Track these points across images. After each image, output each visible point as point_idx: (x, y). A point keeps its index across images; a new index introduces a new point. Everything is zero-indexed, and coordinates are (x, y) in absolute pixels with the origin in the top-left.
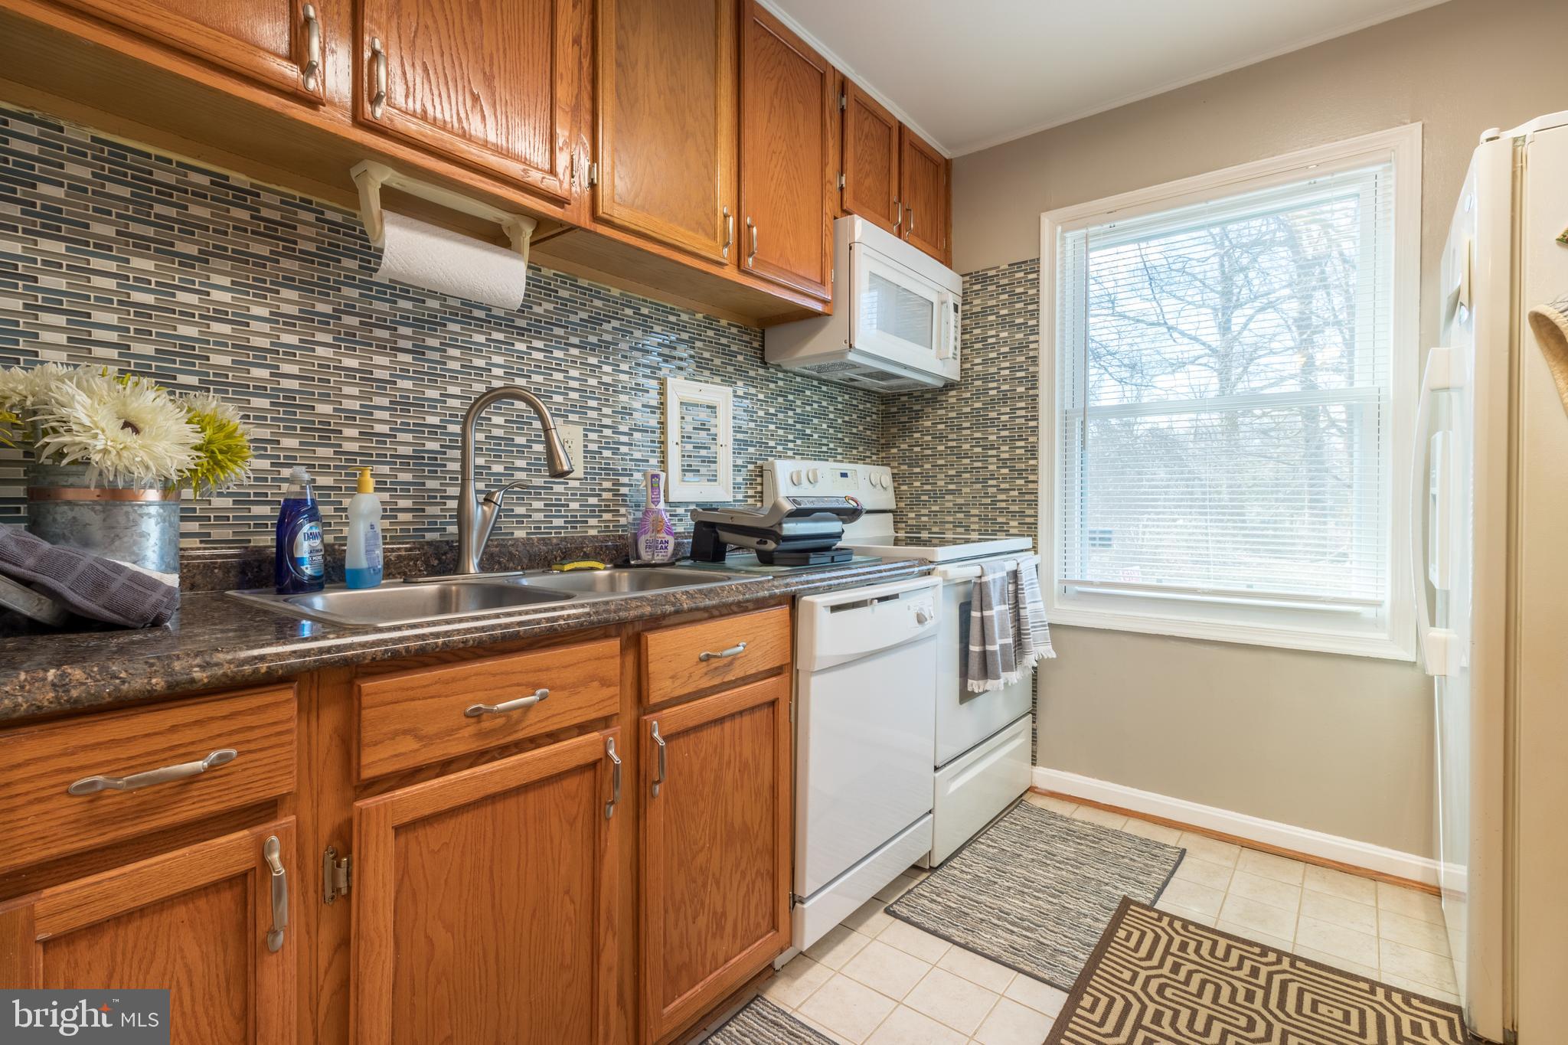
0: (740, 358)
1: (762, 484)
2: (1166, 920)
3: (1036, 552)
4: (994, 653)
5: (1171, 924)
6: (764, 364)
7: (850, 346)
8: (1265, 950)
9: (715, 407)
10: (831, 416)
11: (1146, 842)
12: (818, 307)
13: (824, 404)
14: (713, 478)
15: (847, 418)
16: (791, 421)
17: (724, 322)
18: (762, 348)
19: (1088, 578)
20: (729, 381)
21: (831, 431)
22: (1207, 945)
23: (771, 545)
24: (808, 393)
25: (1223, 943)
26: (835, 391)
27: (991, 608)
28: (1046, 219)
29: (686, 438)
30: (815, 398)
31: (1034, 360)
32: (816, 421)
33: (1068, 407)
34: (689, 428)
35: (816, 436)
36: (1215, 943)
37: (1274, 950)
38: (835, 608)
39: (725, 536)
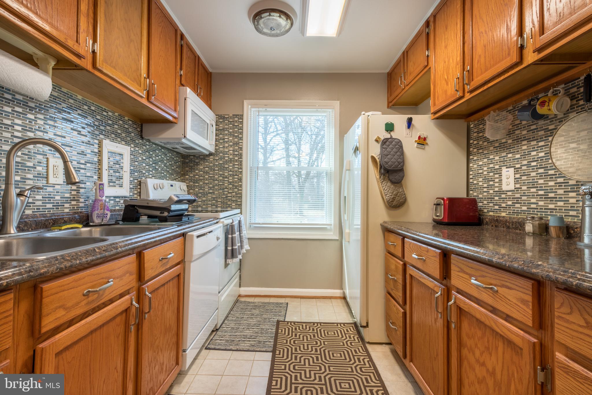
0: (133, 134)
1: (140, 189)
2: (289, 323)
3: (241, 214)
4: (236, 249)
5: (291, 324)
6: (142, 138)
7: (185, 137)
8: (314, 323)
9: (122, 155)
10: (165, 162)
11: (277, 303)
13: (163, 156)
14: (121, 186)
15: (170, 163)
16: (151, 163)
17: (126, 118)
18: (141, 131)
19: (256, 222)
20: (127, 143)
21: (165, 168)
22: (301, 327)
23: (166, 214)
24: (157, 152)
25: (304, 325)
26: (167, 152)
27: (235, 234)
28: (245, 102)
29: (110, 167)
30: (160, 154)
31: (241, 149)
32: (160, 163)
33: (252, 166)
34: (112, 163)
35: (160, 169)
36: (303, 325)
37: (316, 323)
38: (198, 237)
39: (141, 211)
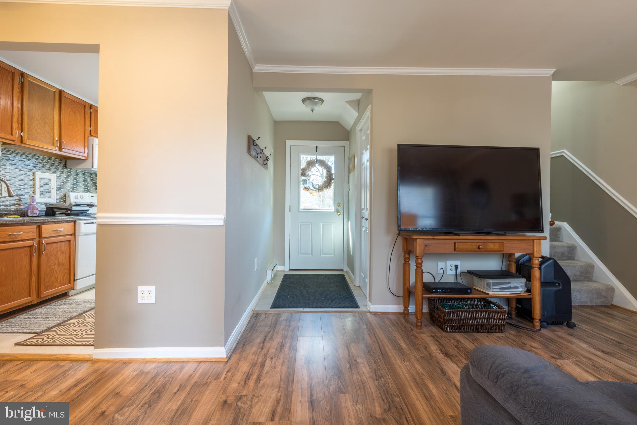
0: (59, 167)
1: (65, 198)
6: (66, 168)
7: (93, 167)
9: (50, 179)
10: (89, 181)
12: (84, 158)
13: (86, 178)
14: (50, 197)
15: (94, 182)
16: (75, 182)
17: (53, 158)
18: (66, 164)
20: (55, 173)
21: (89, 185)
23: (69, 212)
24: (81, 175)
26: (90, 175)
29: (41, 187)
30: (83, 176)
32: (83, 182)
34: (42, 184)
35: (83, 186)
38: (85, 224)
39: (55, 210)
